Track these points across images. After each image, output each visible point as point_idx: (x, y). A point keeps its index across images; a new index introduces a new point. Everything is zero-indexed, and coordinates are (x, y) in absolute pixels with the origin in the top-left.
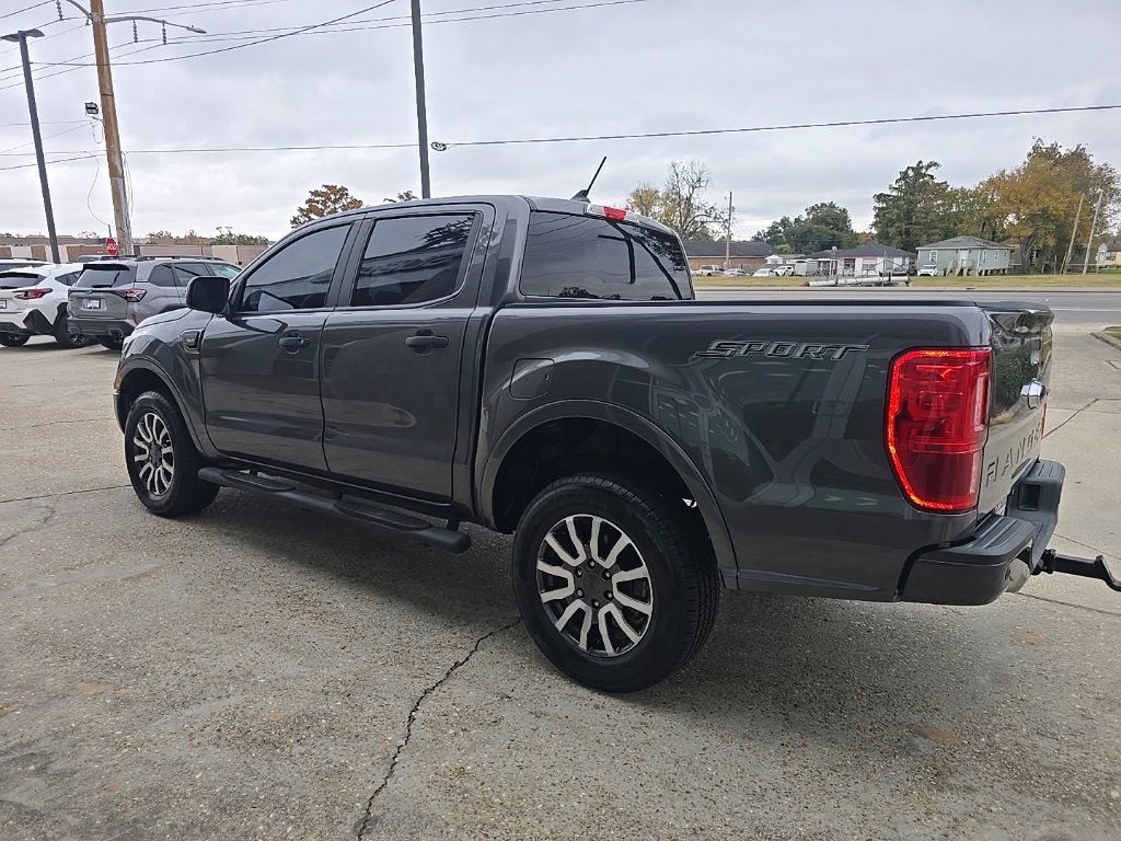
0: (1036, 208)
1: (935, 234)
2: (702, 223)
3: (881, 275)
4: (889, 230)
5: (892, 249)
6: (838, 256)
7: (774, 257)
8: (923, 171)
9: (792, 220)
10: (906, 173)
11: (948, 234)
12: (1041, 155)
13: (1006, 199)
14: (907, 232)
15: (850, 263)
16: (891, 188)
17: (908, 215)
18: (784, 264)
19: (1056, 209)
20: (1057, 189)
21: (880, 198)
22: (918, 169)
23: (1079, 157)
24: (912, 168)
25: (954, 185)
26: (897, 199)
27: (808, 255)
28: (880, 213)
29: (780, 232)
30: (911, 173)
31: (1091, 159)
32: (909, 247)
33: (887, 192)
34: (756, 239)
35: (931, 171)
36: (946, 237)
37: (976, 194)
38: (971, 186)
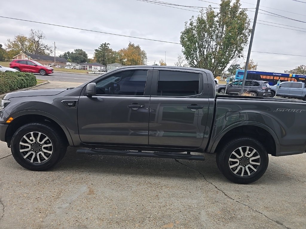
0: (131, 58)
1: (110, 62)
2: (43, 50)
3: (99, 71)
4: (99, 59)
5: (100, 64)
6: (87, 64)
7: (68, 63)
8: (106, 45)
9: (71, 52)
10: (102, 45)
11: (113, 62)
12: (131, 46)
13: (125, 55)
14: (104, 60)
15: (91, 67)
16: (99, 48)
17: (104, 55)
18: (72, 65)
19: (135, 59)
20: (135, 54)
21: (96, 50)
22: (105, 44)
23: (138, 47)
24: (104, 44)
25: (114, 50)
26: (100, 51)
27: (78, 63)
28: (96, 54)
29: (67, 55)
30: (104, 45)
31: (141, 48)
32: (105, 64)
33: (98, 49)
34: (60, 57)
35: (108, 45)
36: (112, 63)
37: (118, 53)
38: (117, 51)
